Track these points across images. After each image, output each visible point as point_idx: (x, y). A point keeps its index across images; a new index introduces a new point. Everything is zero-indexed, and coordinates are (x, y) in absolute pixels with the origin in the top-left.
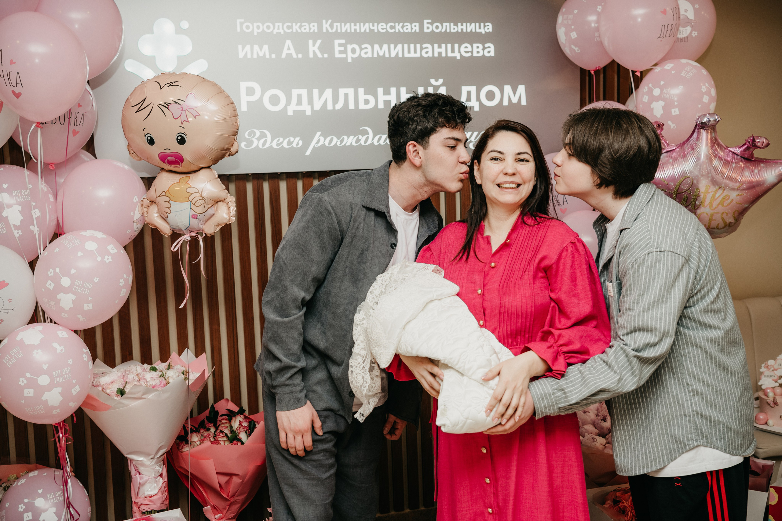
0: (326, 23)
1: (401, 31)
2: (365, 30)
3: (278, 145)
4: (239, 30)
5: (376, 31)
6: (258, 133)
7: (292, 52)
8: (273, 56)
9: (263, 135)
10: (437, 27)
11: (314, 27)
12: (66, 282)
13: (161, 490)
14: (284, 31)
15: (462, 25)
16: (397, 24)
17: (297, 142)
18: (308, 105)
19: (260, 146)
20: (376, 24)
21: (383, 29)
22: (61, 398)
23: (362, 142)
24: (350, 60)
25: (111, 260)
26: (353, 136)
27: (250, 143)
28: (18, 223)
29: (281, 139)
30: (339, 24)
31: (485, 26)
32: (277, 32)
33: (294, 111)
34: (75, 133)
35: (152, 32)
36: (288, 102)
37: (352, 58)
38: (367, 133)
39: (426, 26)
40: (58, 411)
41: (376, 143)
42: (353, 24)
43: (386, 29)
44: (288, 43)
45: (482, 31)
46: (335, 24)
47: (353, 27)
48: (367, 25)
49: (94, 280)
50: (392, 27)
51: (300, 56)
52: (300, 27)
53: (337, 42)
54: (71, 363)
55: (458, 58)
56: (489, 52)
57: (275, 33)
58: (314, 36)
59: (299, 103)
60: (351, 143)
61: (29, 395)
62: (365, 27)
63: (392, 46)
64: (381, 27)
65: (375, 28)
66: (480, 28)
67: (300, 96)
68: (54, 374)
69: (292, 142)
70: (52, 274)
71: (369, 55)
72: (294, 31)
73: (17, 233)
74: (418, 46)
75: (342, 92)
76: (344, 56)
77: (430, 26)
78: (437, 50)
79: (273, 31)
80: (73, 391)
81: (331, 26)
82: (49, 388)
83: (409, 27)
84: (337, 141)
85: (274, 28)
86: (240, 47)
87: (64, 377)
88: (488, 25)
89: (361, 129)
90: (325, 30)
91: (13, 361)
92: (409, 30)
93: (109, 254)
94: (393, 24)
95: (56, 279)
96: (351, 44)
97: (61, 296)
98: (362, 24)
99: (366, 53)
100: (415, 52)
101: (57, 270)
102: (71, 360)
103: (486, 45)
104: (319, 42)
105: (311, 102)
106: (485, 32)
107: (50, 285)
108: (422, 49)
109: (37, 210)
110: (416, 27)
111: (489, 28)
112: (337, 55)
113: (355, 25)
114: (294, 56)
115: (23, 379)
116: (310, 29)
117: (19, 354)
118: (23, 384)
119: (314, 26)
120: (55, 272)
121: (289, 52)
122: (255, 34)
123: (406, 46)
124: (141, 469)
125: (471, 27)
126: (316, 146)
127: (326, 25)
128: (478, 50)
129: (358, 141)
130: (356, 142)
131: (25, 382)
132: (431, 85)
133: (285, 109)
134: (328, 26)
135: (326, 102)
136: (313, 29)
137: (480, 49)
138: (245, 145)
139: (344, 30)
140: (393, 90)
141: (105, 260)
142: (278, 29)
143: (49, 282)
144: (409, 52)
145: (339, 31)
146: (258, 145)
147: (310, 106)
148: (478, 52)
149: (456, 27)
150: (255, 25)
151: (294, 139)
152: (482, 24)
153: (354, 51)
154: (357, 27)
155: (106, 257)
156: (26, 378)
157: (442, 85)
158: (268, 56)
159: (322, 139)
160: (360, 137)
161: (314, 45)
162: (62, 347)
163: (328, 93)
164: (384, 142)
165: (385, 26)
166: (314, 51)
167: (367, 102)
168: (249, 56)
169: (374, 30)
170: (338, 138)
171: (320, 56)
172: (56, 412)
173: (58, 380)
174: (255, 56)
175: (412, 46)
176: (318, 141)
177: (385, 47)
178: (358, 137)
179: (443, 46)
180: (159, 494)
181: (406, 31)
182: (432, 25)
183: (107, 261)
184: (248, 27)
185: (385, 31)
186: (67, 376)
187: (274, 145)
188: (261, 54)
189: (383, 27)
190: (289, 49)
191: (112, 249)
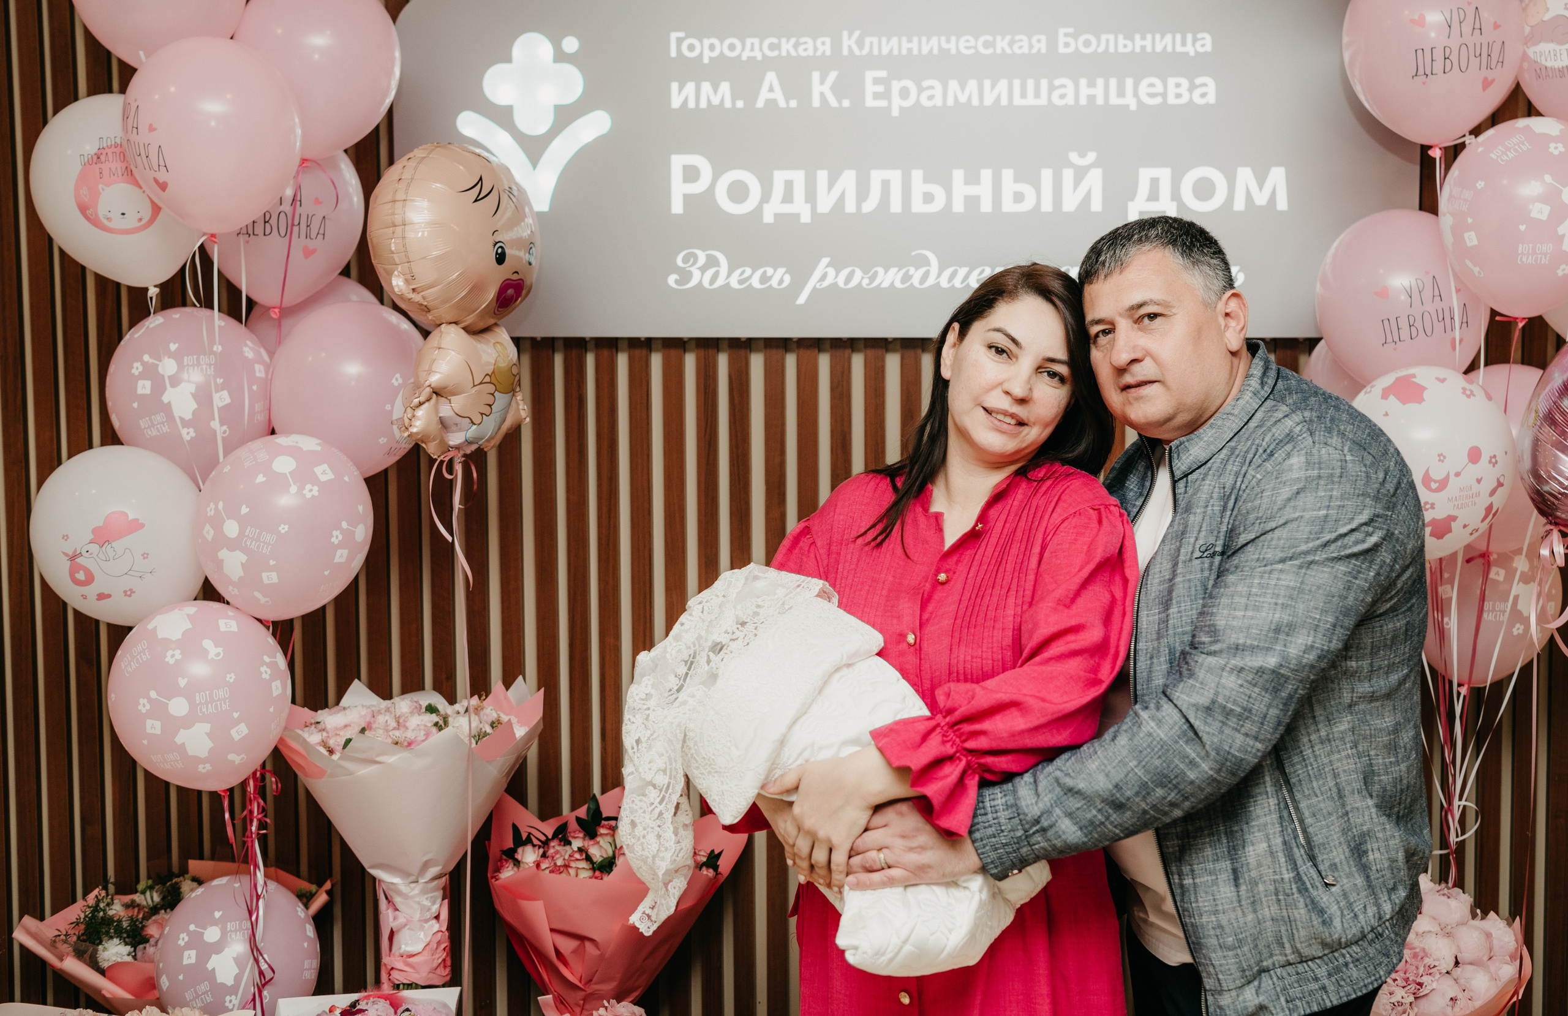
0: (850, 37)
1: (1008, 51)
2: (931, 50)
3: (741, 282)
4: (673, 53)
5: (953, 51)
6: (702, 257)
7: (778, 95)
8: (740, 104)
9: (712, 262)
10: (1087, 43)
11: (825, 46)
12: (231, 528)
13: (430, 946)
14: (764, 55)
15: (1143, 38)
16: (999, 38)
17: (780, 277)
18: (807, 202)
19: (706, 283)
20: (953, 39)
21: (967, 48)
22: (210, 744)
23: (915, 281)
24: (895, 112)
25: (316, 494)
26: (896, 269)
27: (686, 276)
28: (188, 416)
29: (748, 271)
30: (875, 40)
31: (1195, 40)
32: (748, 57)
33: (776, 216)
34: (308, 253)
35: (508, 59)
36: (766, 197)
37: (901, 108)
38: (927, 263)
39: (1062, 40)
40: (208, 767)
41: (944, 284)
42: (904, 39)
43: (975, 48)
44: (771, 77)
45: (1190, 49)
46: (868, 40)
47: (905, 45)
48: (934, 41)
49: (280, 528)
50: (987, 45)
51: (793, 104)
52: (796, 46)
53: (870, 75)
54: (232, 681)
55: (1133, 107)
56: (1203, 95)
57: (744, 58)
58: (823, 64)
59: (788, 198)
60: (893, 283)
61: (153, 731)
62: (931, 45)
63: (987, 83)
64: (964, 45)
65: (952, 47)
66: (1184, 44)
67: (789, 185)
68: (197, 698)
69: (770, 278)
70: (212, 513)
71: (938, 101)
72: (784, 53)
73: (188, 434)
74: (1044, 83)
75: (877, 177)
76: (883, 103)
77: (1071, 40)
78: (1085, 91)
79: (740, 56)
80: (233, 732)
81: (860, 43)
82: (187, 722)
83: (1025, 44)
84: (863, 278)
85: (743, 49)
86: (675, 86)
87: (216, 706)
88: (1204, 38)
89: (913, 254)
90: (845, 52)
91: (134, 665)
92: (1026, 50)
93: (315, 480)
94: (990, 38)
95: (217, 523)
96: (899, 80)
97: (224, 554)
98: (924, 39)
99: (931, 98)
100: (1037, 95)
101: (221, 505)
102: (233, 675)
103: (1198, 81)
104: (833, 75)
105: (811, 197)
106: (1196, 52)
107: (208, 532)
108: (1052, 88)
109: (225, 394)
110: (1040, 44)
111: (1206, 43)
112: (870, 102)
113: (910, 41)
114: (782, 104)
115: (145, 701)
116: (816, 49)
117: (145, 654)
118: (144, 711)
119: (823, 43)
120: (216, 508)
121: (771, 96)
122: (706, 60)
123: (1017, 83)
124: (397, 900)
125: (1164, 43)
126: (818, 286)
127: (848, 42)
128: (1178, 90)
129: (906, 278)
130: (903, 281)
131: (148, 706)
132: (1070, 165)
133: (758, 211)
134: (852, 42)
135: (842, 199)
136: (821, 49)
137: (1184, 90)
138: (677, 282)
139: (885, 51)
140: (986, 175)
141: (304, 492)
142: (752, 50)
143: (208, 527)
144: (1024, 95)
145: (876, 52)
146: (701, 281)
147: (808, 206)
148: (1178, 96)
149: (1129, 43)
150: (707, 42)
151: (775, 271)
152: (1189, 37)
153: (904, 93)
154: (914, 45)
155: (308, 487)
156: (150, 700)
157: (1094, 165)
158: (728, 104)
159: (831, 272)
160: (912, 270)
161: (822, 82)
162: (220, 650)
163: (848, 179)
164: (962, 283)
165: (972, 43)
166: (822, 95)
167: (928, 198)
168: (692, 104)
169: (949, 50)
170: (865, 272)
171: (833, 102)
172: (204, 768)
173: (204, 710)
174: (703, 104)
175: (1030, 83)
176: (824, 277)
177: (972, 84)
178: (908, 271)
179: (1100, 82)
180: (425, 953)
181: (1017, 51)
182: (1076, 40)
183: (309, 495)
184: (691, 48)
185: (972, 51)
186: (221, 704)
187: (734, 283)
188: (716, 101)
189: (968, 44)
190: (771, 89)
191: (324, 472)
